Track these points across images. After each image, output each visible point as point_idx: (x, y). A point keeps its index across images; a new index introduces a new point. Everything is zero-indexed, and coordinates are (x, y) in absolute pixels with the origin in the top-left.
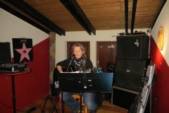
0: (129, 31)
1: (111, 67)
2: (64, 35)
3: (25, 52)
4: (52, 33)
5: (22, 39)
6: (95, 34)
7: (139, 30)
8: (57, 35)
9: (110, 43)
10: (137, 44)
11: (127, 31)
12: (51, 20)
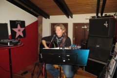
0: (99, 15)
1: (84, 43)
2: (49, 18)
3: (19, 31)
4: (40, 17)
5: (17, 21)
6: (72, 17)
7: (108, 14)
8: (44, 18)
9: (83, 24)
10: (106, 25)
11: (97, 15)
12: (38, 6)
